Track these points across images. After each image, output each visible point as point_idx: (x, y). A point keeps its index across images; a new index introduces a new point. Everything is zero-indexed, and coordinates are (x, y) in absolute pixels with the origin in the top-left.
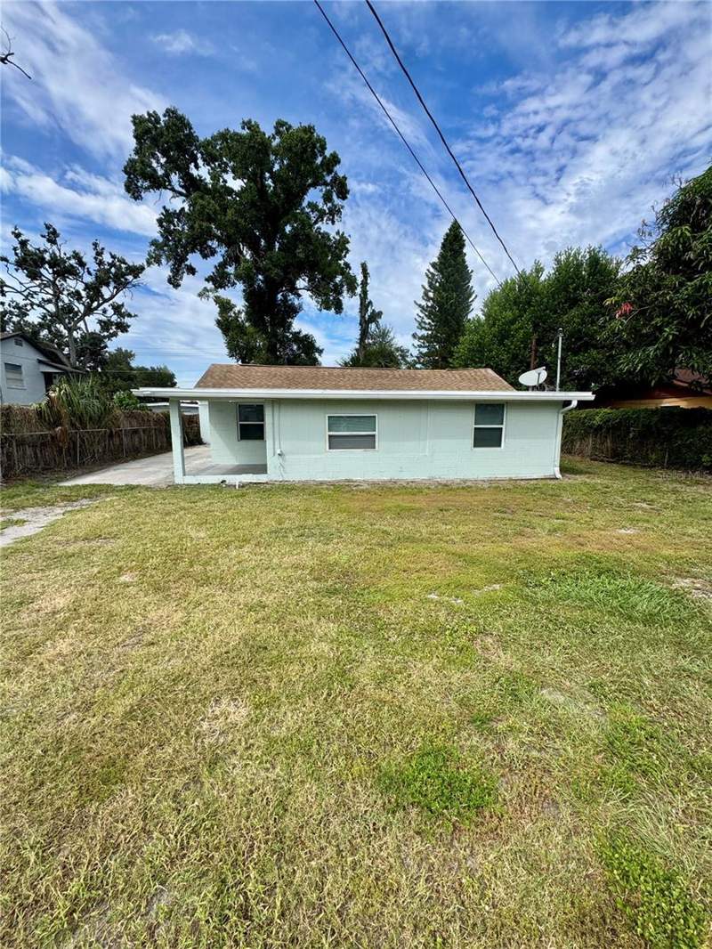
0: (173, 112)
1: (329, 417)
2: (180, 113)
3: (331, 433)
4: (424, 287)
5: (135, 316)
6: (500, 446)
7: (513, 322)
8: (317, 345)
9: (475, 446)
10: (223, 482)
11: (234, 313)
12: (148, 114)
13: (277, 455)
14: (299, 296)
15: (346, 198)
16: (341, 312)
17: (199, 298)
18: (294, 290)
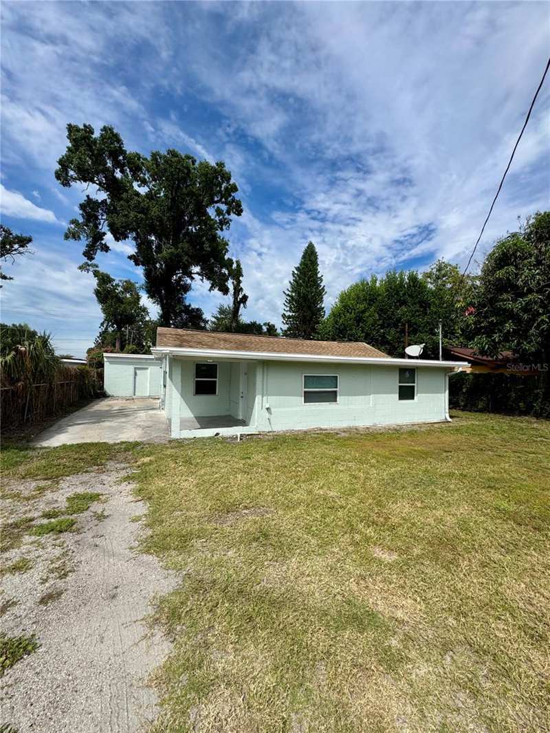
0: (110, 130)
1: (305, 376)
2: (115, 131)
3: (306, 390)
4: (290, 282)
5: (11, 278)
6: (413, 399)
7: (363, 312)
8: (204, 317)
9: (400, 399)
10: (217, 434)
11: (112, 285)
12: (85, 126)
13: (264, 409)
14: (192, 279)
15: (240, 215)
16: (227, 294)
17: (80, 271)
18: (190, 275)
